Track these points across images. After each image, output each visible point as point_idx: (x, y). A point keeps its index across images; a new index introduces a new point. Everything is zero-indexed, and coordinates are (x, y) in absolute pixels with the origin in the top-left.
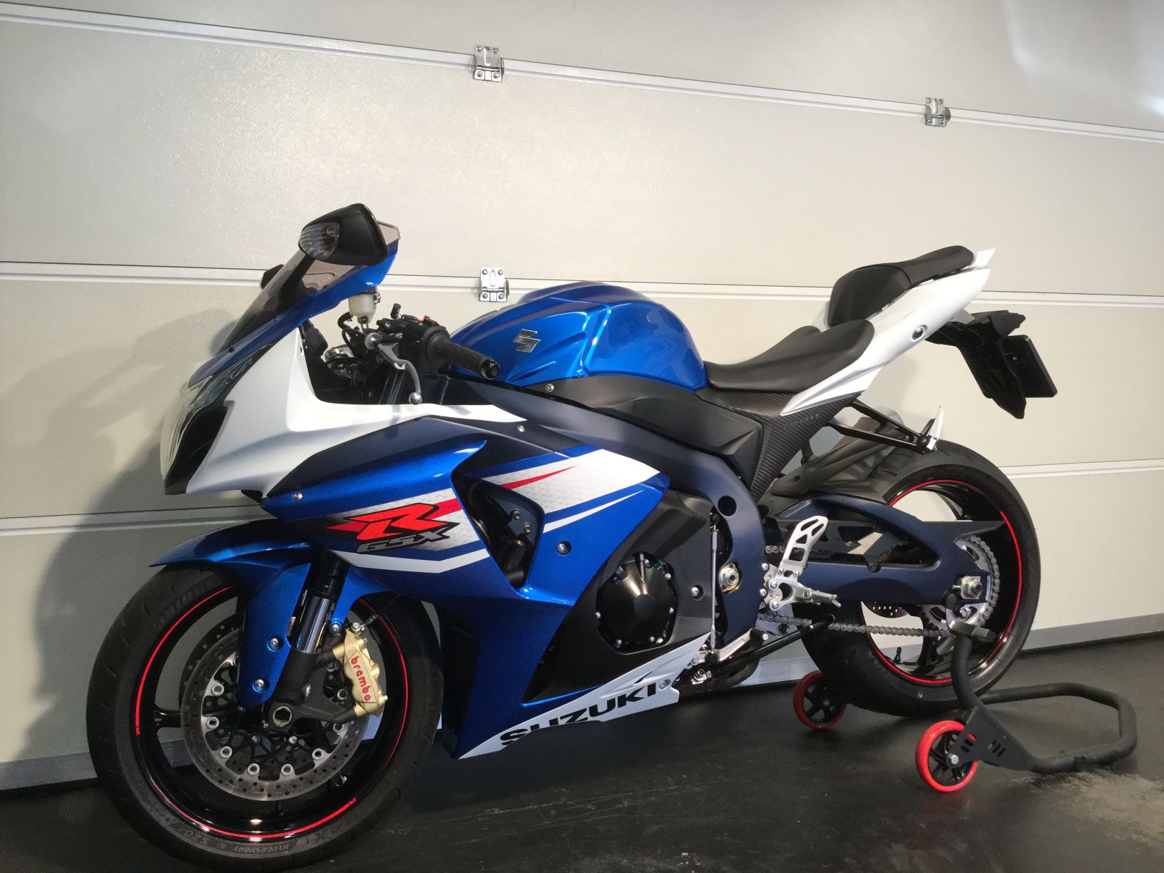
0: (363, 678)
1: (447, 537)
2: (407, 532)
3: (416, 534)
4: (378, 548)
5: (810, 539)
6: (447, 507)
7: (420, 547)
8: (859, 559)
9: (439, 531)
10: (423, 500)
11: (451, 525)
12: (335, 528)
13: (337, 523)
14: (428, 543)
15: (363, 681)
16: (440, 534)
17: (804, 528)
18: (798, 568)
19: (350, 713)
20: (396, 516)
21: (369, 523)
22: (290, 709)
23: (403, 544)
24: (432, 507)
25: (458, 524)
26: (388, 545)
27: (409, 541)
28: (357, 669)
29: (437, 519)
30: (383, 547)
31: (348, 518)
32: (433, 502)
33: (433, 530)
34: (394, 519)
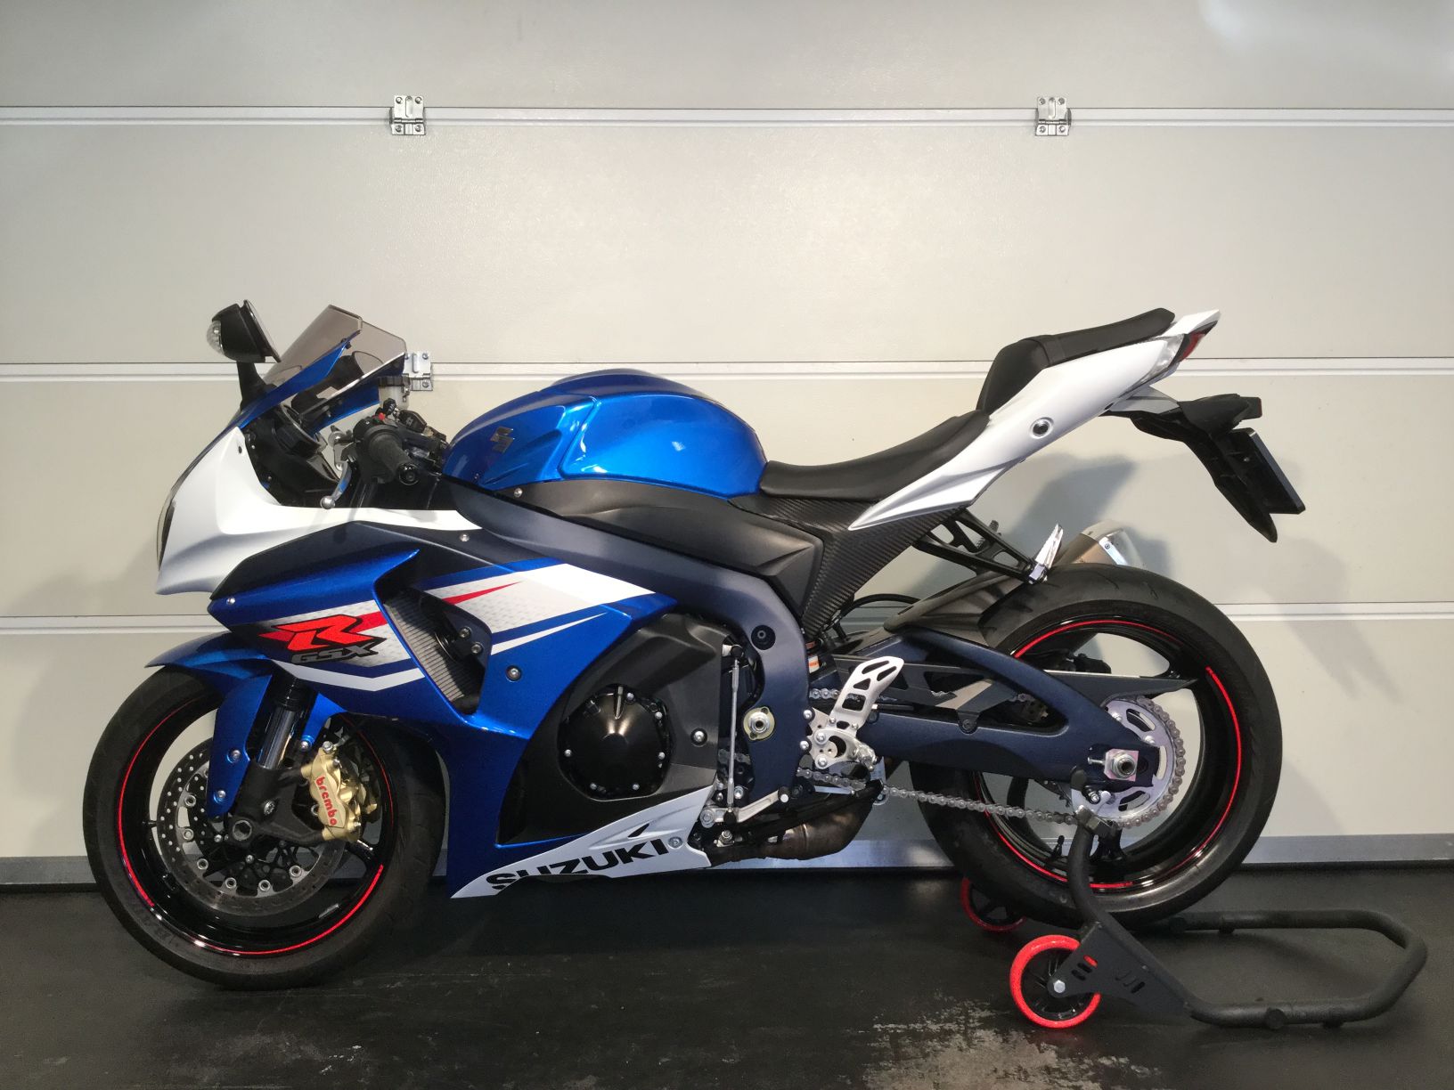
0: (329, 800)
1: (376, 653)
2: (333, 645)
3: (344, 648)
4: (311, 659)
5: (874, 684)
6: (374, 620)
7: (350, 661)
8: (951, 715)
9: (366, 645)
10: (345, 611)
11: (378, 640)
12: (264, 635)
13: (265, 631)
14: (357, 658)
15: (328, 803)
16: (366, 648)
17: (866, 671)
18: (857, 720)
19: (317, 836)
20: (320, 627)
21: (296, 633)
22: (251, 824)
23: (332, 658)
24: (355, 620)
25: (385, 639)
26: (319, 657)
27: (337, 654)
28: (323, 791)
29: (363, 633)
30: (313, 659)
31: (274, 627)
32: (356, 615)
33: (360, 644)
34: (319, 630)
